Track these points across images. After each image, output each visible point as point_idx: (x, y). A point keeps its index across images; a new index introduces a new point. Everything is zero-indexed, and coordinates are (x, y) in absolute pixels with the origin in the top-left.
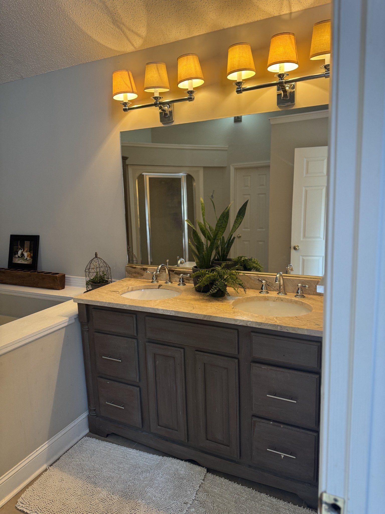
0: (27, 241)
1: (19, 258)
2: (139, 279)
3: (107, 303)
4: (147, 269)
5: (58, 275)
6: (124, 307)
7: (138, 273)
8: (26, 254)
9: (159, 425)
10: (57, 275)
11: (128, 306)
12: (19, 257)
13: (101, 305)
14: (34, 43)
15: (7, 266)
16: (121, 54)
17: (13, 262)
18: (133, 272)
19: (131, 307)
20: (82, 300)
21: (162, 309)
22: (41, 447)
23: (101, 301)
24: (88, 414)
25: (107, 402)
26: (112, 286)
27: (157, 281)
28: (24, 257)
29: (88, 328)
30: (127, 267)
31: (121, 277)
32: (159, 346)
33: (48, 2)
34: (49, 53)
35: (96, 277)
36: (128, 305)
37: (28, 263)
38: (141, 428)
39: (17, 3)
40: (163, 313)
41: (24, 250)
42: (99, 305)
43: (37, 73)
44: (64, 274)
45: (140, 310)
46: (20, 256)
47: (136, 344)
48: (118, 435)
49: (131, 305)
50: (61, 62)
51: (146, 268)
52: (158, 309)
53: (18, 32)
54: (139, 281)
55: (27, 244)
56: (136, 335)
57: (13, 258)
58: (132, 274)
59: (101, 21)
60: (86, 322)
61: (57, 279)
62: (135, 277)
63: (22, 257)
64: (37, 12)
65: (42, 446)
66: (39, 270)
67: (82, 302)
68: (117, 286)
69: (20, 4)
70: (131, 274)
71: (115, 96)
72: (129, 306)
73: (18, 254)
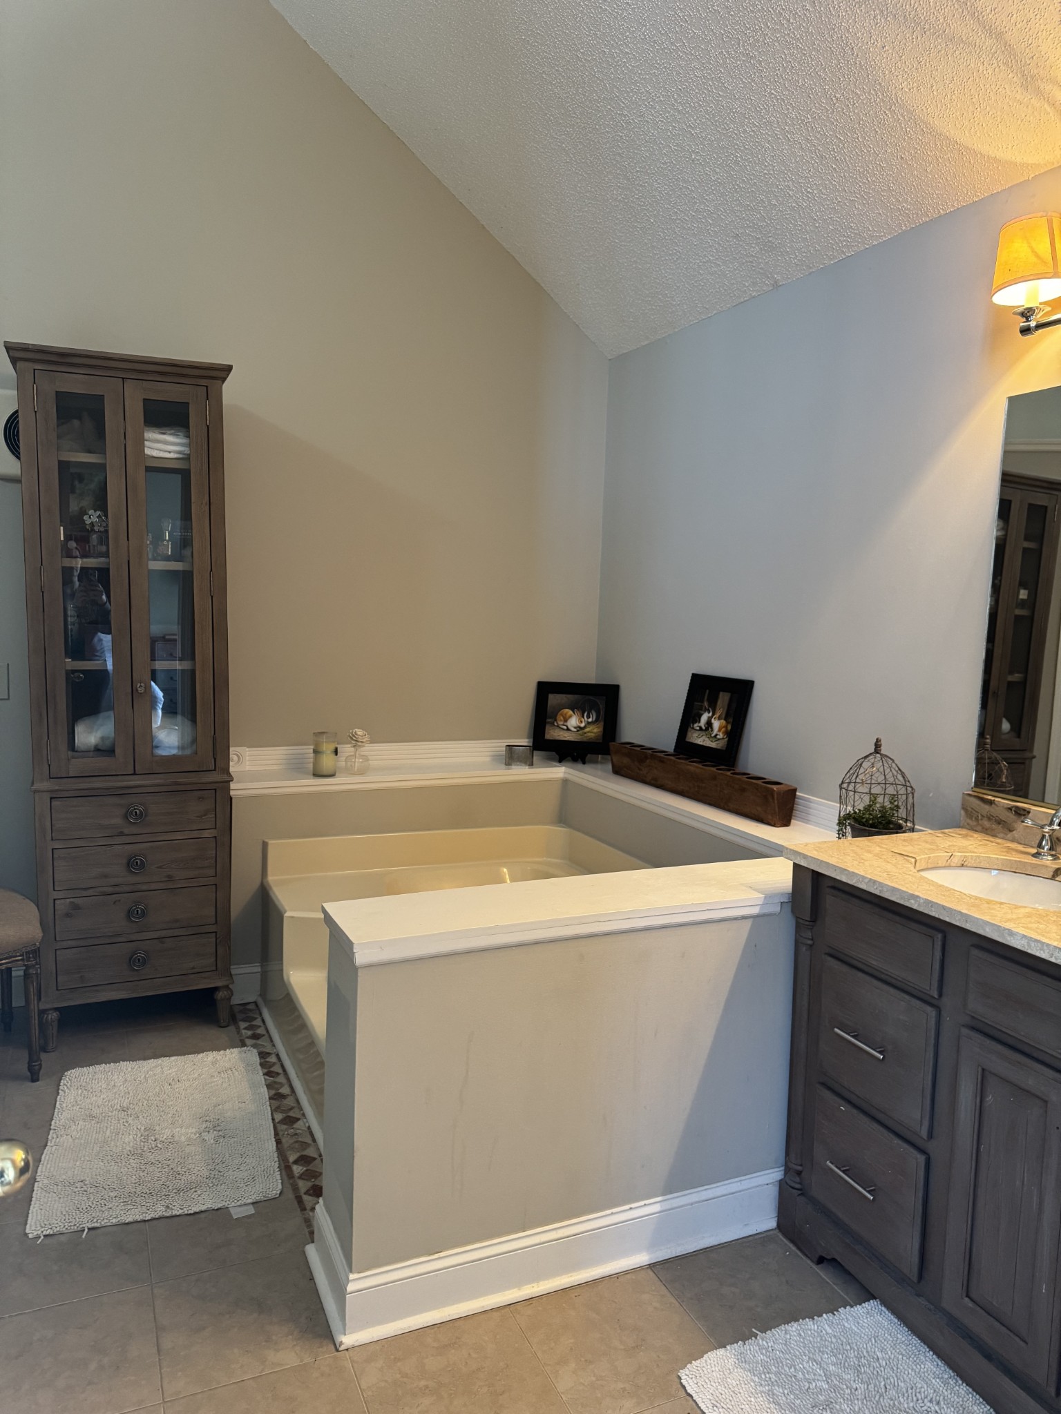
0: (725, 693)
1: (700, 732)
2: (999, 841)
3: (866, 881)
4: (1029, 812)
5: (778, 786)
6: (913, 901)
7: (999, 822)
8: (716, 724)
9: (968, 1296)
10: (775, 787)
11: (922, 901)
12: (701, 729)
13: (849, 882)
14: (808, 192)
15: (674, 748)
16: (1042, 171)
17: (687, 740)
18: (982, 816)
19: (932, 906)
20: (805, 857)
21: (1023, 935)
22: (642, 1203)
23: (851, 870)
24: (783, 1177)
25: (830, 1162)
26: (904, 841)
27: (1052, 855)
28: (712, 730)
29: (812, 939)
30: (968, 798)
31: (944, 823)
32: (1000, 1047)
33: (849, 78)
34: (844, 209)
35: (868, 808)
36: (923, 899)
37: (718, 748)
38: (915, 1279)
39: (777, 102)
40: (1026, 947)
41: (713, 715)
42: (844, 879)
43: (811, 268)
44: (792, 788)
45: (956, 921)
46: (704, 728)
47: (933, 1022)
48: (849, 1274)
49: (931, 902)
50: (872, 227)
51: (1024, 810)
52: (1011, 933)
53: (774, 171)
54: (994, 844)
55: (724, 698)
56: (936, 996)
57: (689, 729)
58: (980, 822)
59: (988, 91)
60: (809, 920)
61: (773, 798)
62: (986, 829)
63: (707, 729)
64: (822, 110)
65: (647, 1202)
66: (740, 769)
67: (803, 863)
68: (920, 843)
69: (784, 102)
70: (977, 820)
71: (996, 294)
72: (924, 903)
73: (699, 722)
